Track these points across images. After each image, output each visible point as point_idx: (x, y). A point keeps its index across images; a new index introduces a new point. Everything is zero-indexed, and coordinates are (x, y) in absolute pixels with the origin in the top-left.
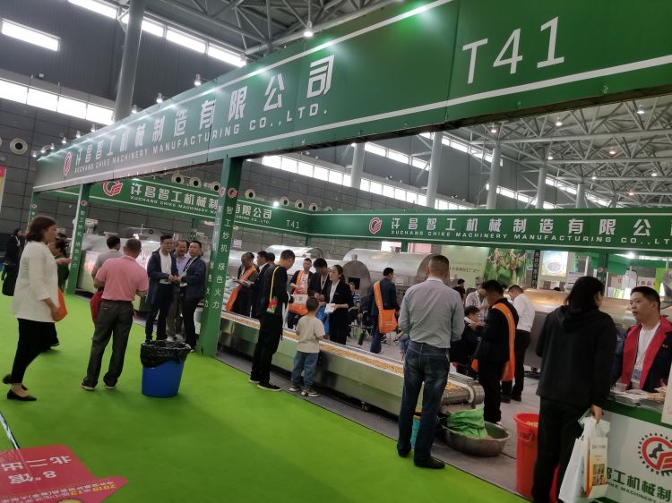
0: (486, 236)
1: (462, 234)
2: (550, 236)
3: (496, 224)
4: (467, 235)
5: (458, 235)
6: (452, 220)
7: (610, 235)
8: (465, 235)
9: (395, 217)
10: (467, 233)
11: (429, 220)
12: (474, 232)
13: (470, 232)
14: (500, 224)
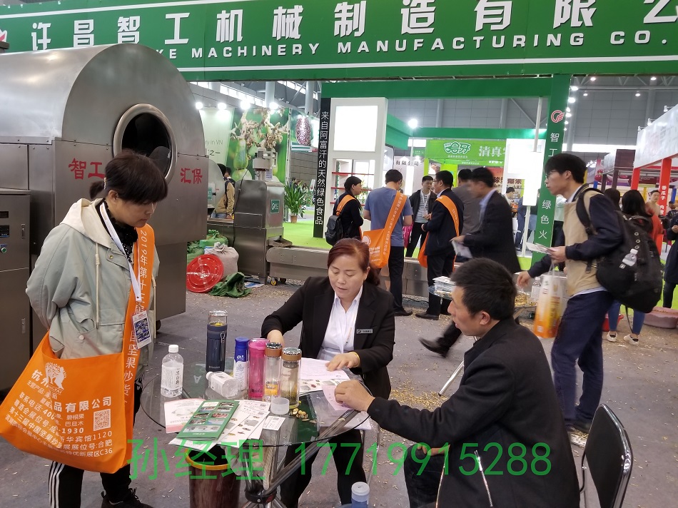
0: (267, 51)
1: (206, 52)
2: (428, 39)
3: (290, 19)
4: (220, 52)
5: (197, 53)
6: (177, 17)
7: (582, 28)
8: (213, 52)
9: (38, 20)
10: (220, 46)
11: (122, 22)
12: (234, 44)
13: (226, 43)
14: (298, 20)
